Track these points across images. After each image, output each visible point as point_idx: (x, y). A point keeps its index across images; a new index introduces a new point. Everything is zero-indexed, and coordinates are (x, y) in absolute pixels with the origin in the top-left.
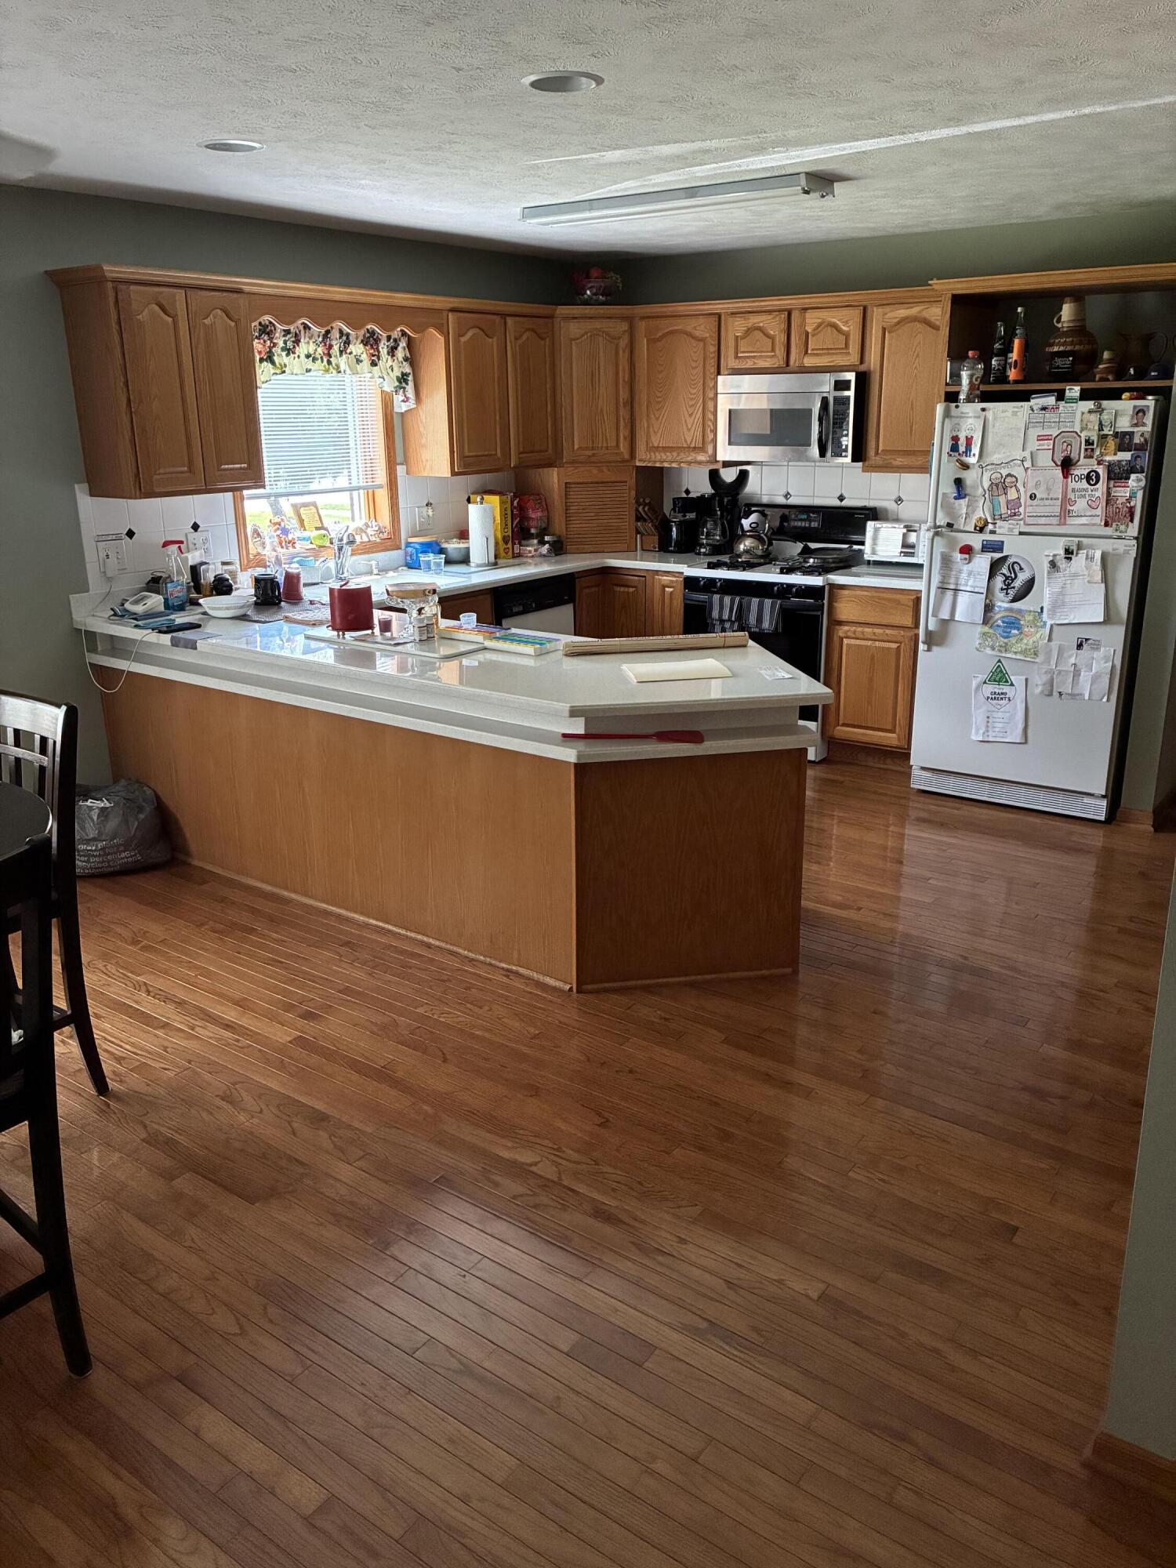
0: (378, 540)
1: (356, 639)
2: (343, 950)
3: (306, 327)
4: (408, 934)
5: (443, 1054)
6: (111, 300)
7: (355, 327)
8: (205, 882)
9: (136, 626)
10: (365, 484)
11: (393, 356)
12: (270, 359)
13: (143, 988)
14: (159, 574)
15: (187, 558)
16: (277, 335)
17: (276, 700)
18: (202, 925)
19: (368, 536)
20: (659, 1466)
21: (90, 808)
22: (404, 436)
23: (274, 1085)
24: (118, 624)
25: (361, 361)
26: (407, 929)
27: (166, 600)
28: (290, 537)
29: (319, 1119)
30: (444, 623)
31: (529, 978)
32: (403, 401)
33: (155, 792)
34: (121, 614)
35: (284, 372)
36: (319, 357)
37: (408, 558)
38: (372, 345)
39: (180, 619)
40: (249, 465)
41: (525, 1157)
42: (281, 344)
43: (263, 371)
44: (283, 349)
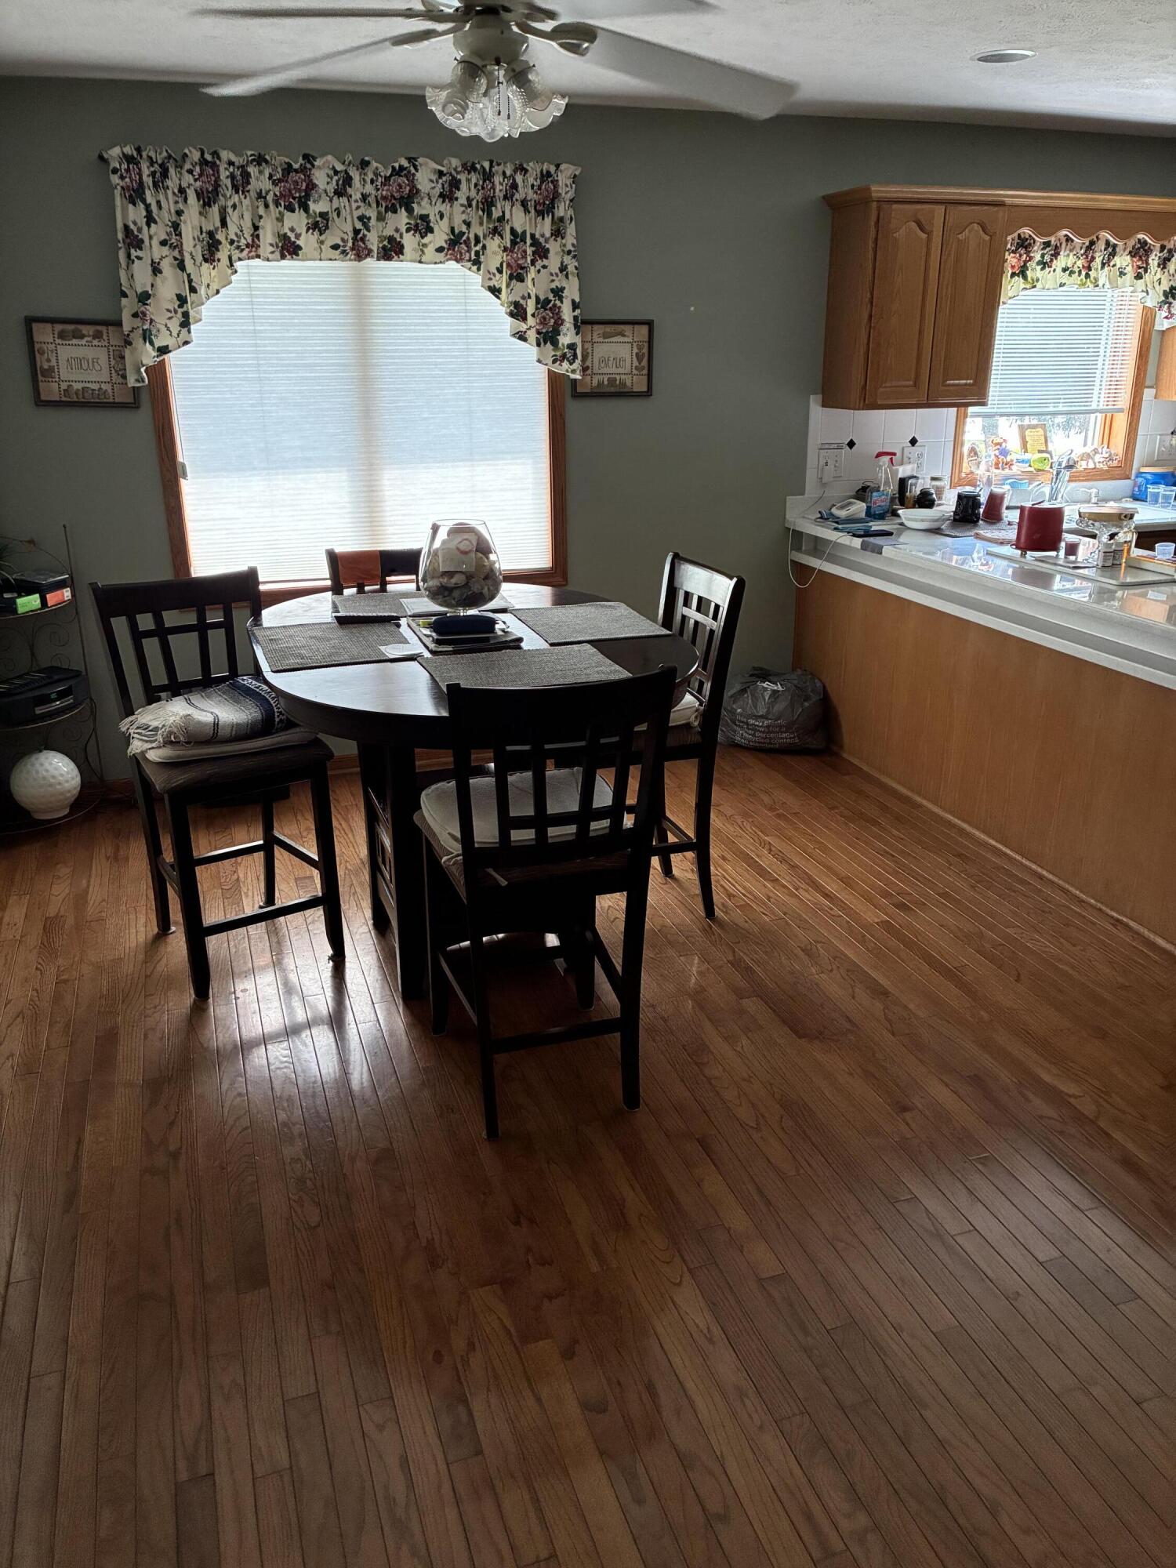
0: (1105, 468)
1: (1038, 560)
2: (952, 859)
3: (1068, 239)
4: (1024, 861)
5: (1019, 974)
6: (873, 218)
7: (1123, 235)
8: (849, 774)
9: (836, 529)
10: (1105, 407)
11: (1164, 268)
12: (1022, 272)
13: (767, 847)
14: (869, 484)
15: (897, 471)
16: (1035, 248)
17: (944, 610)
18: (833, 808)
19: (1095, 463)
20: (1096, 1391)
21: (765, 689)
22: (1160, 353)
23: (850, 954)
24: (822, 526)
25: (1125, 274)
26: (1023, 856)
27: (869, 508)
28: (1009, 458)
29: (881, 993)
30: (1136, 552)
31: (1138, 934)
32: (1166, 318)
33: (824, 687)
34: (826, 518)
35: (1035, 287)
36: (1077, 270)
37: (1136, 489)
38: (1140, 257)
39: (876, 526)
40: (975, 381)
41: (1069, 1088)
42: (1038, 257)
43: (1011, 287)
44: (1038, 263)
